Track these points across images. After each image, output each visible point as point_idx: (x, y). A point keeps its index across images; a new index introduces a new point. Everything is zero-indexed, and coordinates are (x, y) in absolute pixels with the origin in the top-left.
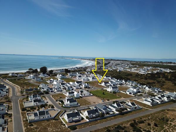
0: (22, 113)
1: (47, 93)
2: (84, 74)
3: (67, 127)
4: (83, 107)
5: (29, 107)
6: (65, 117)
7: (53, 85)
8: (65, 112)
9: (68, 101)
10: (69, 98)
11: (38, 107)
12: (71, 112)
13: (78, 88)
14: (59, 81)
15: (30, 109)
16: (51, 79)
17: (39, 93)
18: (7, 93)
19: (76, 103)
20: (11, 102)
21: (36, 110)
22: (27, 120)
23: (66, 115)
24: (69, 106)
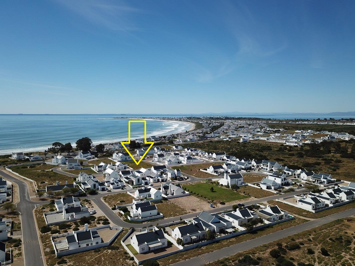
0: (42, 237)
1: (93, 192)
2: (169, 150)
3: (138, 263)
4: (170, 220)
5: (56, 224)
6: (134, 241)
7: (105, 175)
8: (133, 231)
9: (137, 209)
10: (140, 202)
11: (76, 223)
12: (146, 232)
13: (158, 180)
14: (118, 166)
15: (58, 227)
16: (100, 163)
17: (76, 194)
18: (8, 195)
19: (154, 212)
20: (18, 214)
21: (71, 230)
22: (53, 252)
23: (134, 238)
24: (140, 218)
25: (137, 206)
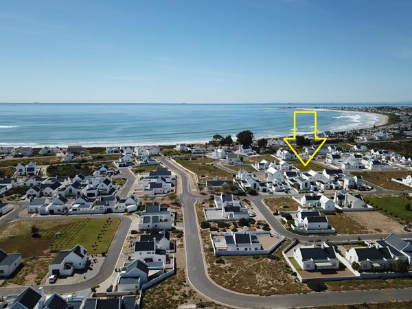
0: (202, 232)
1: (253, 192)
3: (301, 281)
4: (344, 238)
5: (216, 221)
6: (297, 255)
7: (266, 174)
8: (297, 243)
9: (303, 218)
10: (307, 210)
11: (234, 223)
12: (313, 247)
13: (331, 188)
14: (282, 166)
15: (217, 224)
16: (262, 160)
17: (236, 192)
19: (325, 225)
20: (181, 206)
21: (230, 230)
22: (212, 250)
23: (298, 251)
24: (307, 229)
25: (304, 215)
